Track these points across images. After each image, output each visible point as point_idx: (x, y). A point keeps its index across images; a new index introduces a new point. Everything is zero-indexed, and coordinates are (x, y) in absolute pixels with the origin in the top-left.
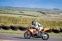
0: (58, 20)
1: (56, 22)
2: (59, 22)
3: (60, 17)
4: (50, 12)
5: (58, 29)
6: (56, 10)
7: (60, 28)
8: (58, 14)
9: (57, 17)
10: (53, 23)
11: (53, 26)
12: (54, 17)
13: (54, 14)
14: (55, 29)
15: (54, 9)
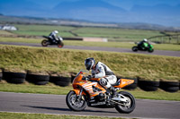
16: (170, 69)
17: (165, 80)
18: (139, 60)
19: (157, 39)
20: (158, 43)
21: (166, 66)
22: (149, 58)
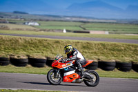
0: (22, 37)
1: (18, 41)
2: (26, 41)
3: (27, 30)
4: (6, 19)
5: (22, 57)
6: (19, 15)
7: (28, 56)
8: (24, 23)
9: (21, 30)
10: (13, 43)
11: (13, 51)
12: (13, 30)
13: (14, 23)
14: (16, 57)
15: (15, 12)
18: (133, 48)
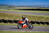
16: (11, 17)
17: (10, 20)
18: (3, 14)
19: (8, 8)
20: (8, 9)
21: (10, 16)
22: (5, 14)
